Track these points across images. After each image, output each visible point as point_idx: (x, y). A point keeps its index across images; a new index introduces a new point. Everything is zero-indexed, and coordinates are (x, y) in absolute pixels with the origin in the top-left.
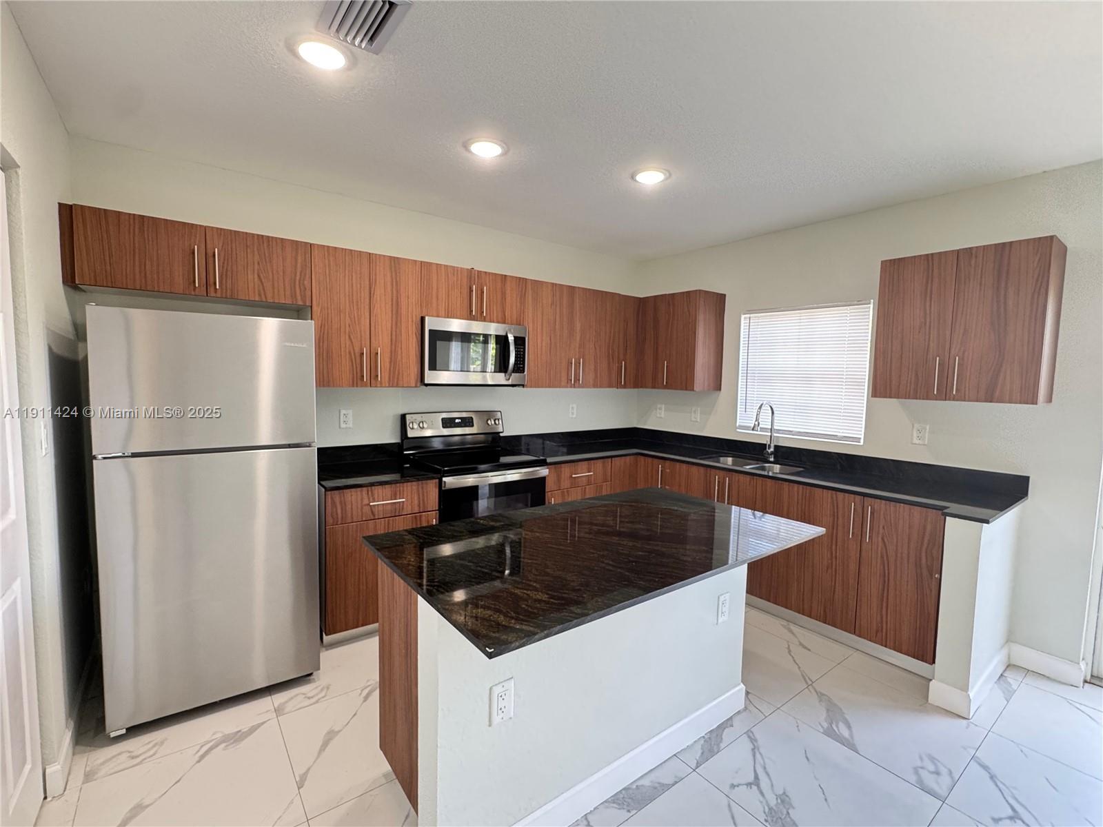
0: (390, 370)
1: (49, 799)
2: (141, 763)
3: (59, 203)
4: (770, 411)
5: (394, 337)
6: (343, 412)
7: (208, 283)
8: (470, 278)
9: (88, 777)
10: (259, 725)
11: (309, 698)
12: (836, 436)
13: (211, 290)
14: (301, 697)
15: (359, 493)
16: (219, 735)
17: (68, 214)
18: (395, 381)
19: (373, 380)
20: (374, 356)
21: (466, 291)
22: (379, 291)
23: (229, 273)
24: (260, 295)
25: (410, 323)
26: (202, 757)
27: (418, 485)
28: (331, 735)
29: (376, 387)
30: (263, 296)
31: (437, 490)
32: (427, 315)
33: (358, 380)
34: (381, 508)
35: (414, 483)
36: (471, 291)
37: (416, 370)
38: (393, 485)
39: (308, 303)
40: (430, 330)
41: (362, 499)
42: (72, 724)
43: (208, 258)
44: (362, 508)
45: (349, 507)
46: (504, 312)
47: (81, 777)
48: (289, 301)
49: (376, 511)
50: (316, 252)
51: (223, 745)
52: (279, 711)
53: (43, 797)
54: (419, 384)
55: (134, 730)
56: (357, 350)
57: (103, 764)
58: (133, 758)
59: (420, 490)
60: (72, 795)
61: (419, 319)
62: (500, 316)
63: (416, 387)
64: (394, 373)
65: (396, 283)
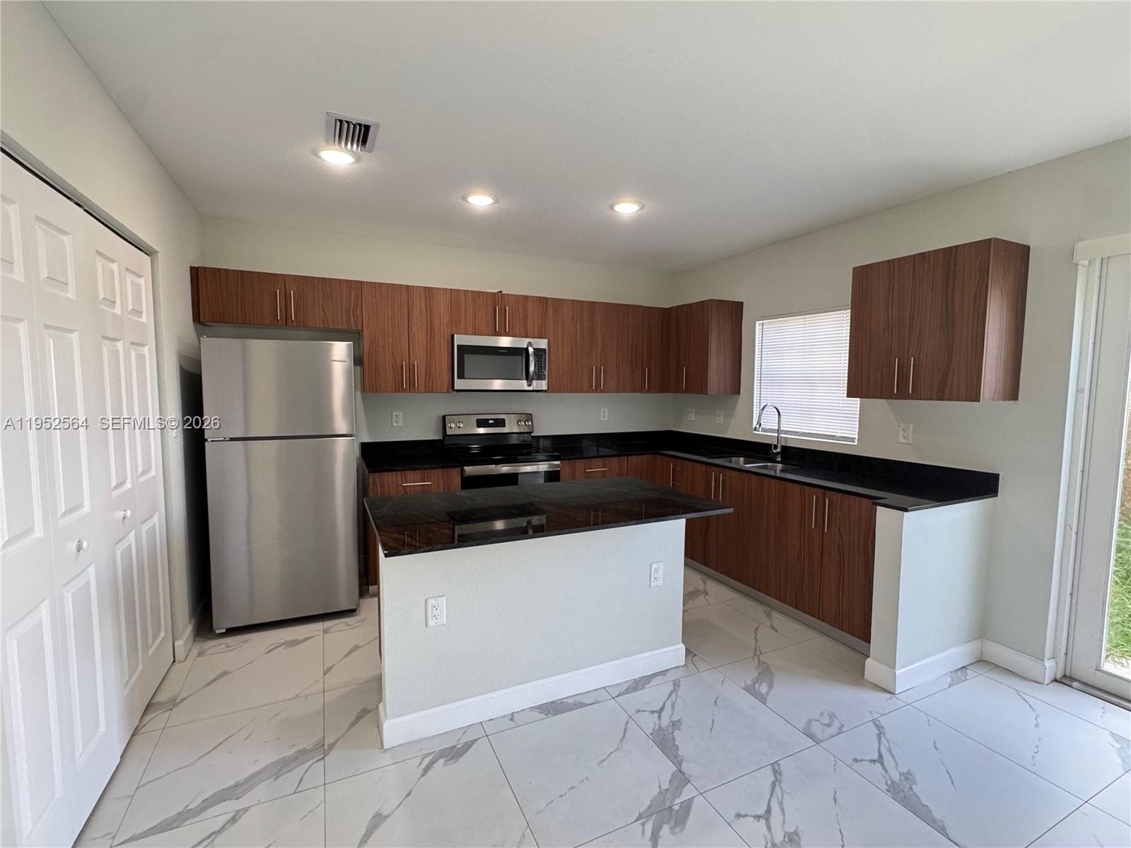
0: (426, 379)
1: (177, 662)
2: (232, 650)
3: (191, 267)
4: (777, 413)
5: (429, 352)
6: (394, 413)
7: (287, 316)
8: (495, 300)
9: (200, 654)
10: (310, 638)
11: (349, 625)
12: (835, 436)
13: (289, 321)
14: (342, 625)
15: (394, 476)
16: (283, 641)
17: (196, 273)
18: (430, 389)
19: (411, 388)
20: (411, 369)
21: (490, 311)
22: (416, 315)
23: (302, 309)
24: (323, 323)
25: (442, 340)
26: (269, 651)
27: (443, 472)
28: (356, 648)
29: (414, 392)
30: (326, 324)
31: (460, 476)
32: (457, 334)
33: (398, 388)
34: (412, 489)
35: (440, 470)
36: (495, 310)
37: (448, 378)
38: (422, 471)
39: (360, 328)
40: (458, 346)
41: (397, 481)
42: (194, 621)
43: (286, 297)
44: (397, 488)
45: (386, 486)
46: (525, 327)
47: (196, 654)
48: (345, 327)
49: (408, 490)
50: (365, 288)
51: (284, 646)
52: (325, 631)
53: (172, 660)
54: (450, 390)
55: (232, 631)
56: (398, 363)
57: (210, 648)
58: (229, 647)
59: (445, 477)
60: (189, 662)
61: (450, 336)
62: (522, 331)
63: (448, 392)
64: (429, 381)
65: (430, 309)
